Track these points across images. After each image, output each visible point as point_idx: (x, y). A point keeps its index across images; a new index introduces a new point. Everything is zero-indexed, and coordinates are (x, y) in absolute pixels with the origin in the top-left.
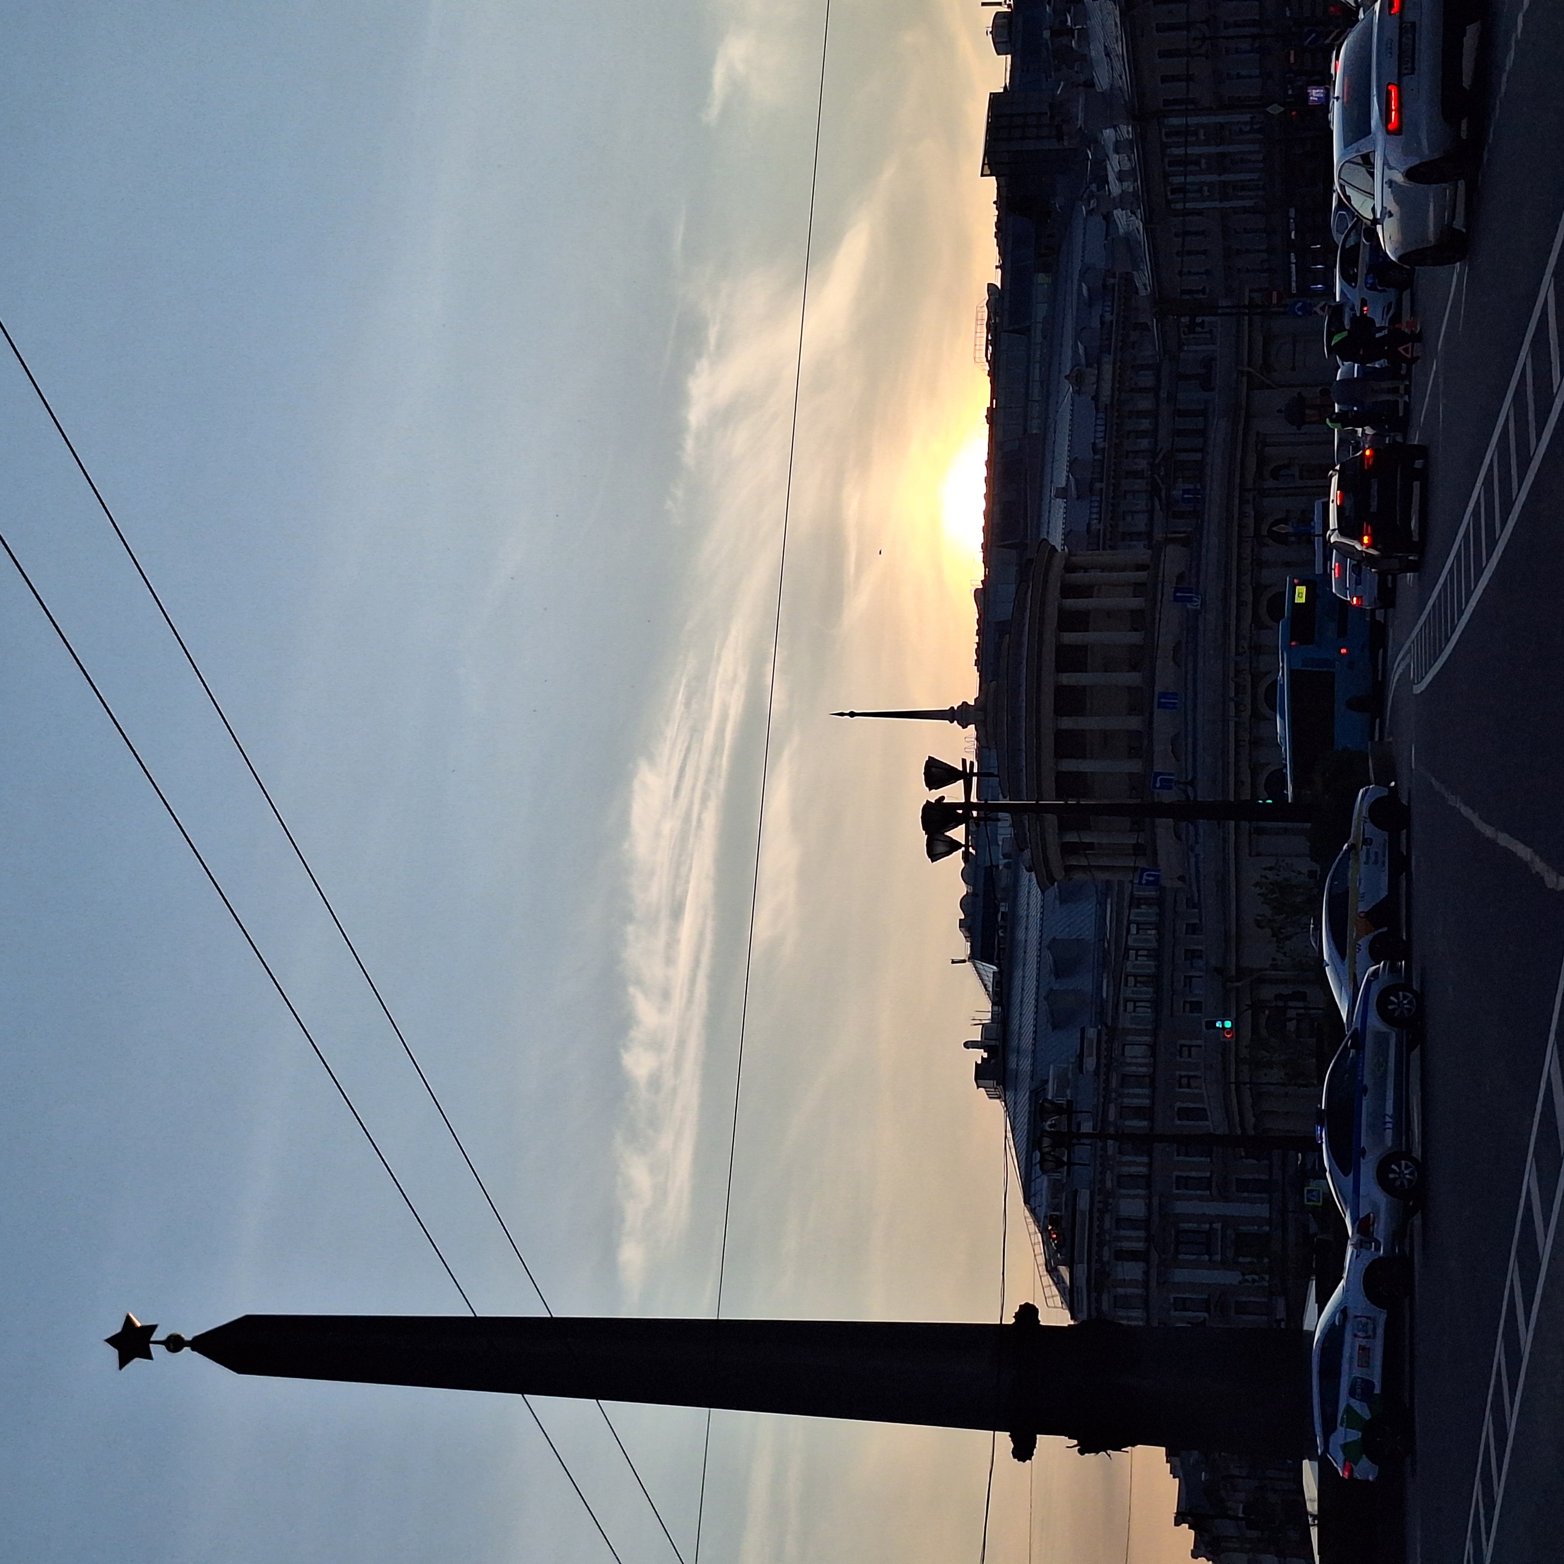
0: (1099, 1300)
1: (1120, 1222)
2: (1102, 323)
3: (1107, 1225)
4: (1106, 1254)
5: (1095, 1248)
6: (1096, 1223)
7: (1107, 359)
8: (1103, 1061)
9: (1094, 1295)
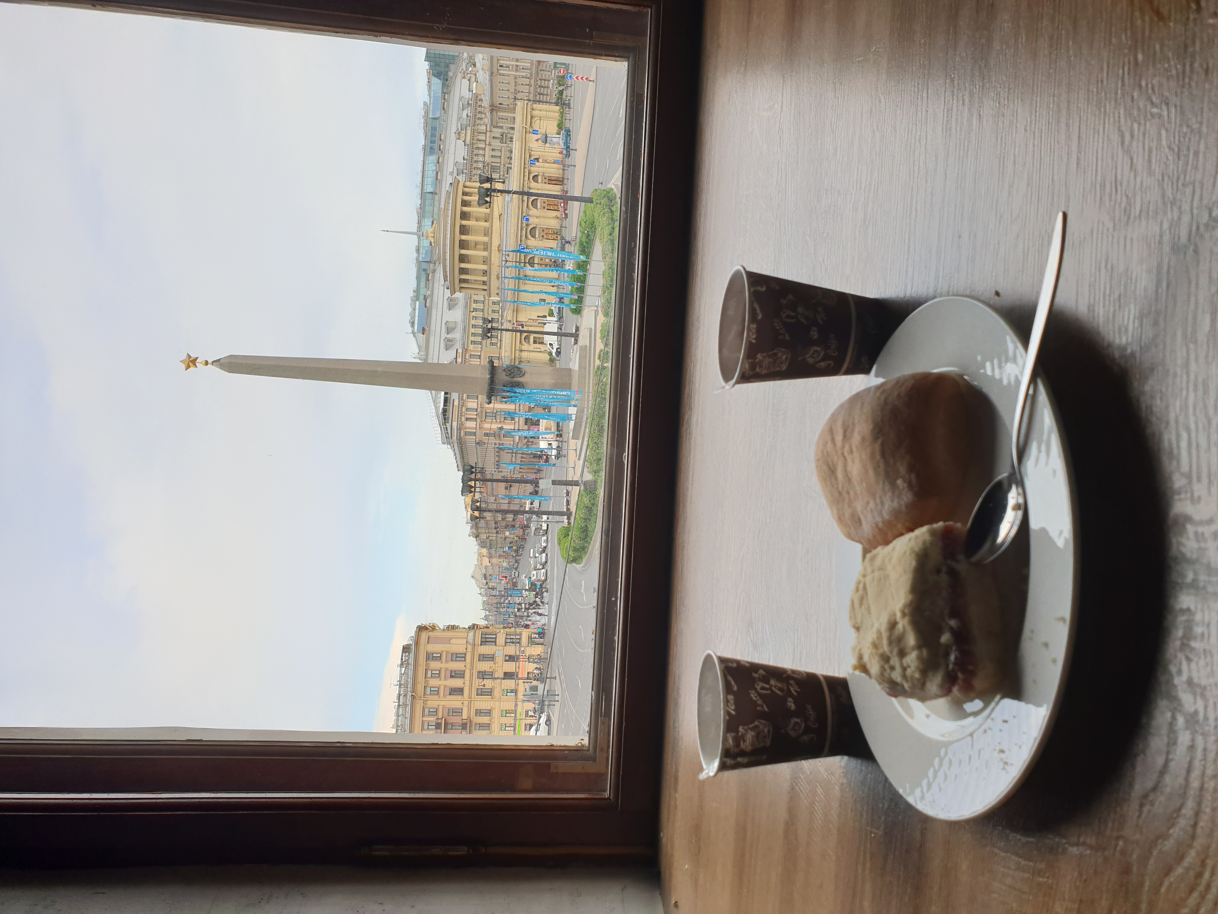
0: (460, 433)
1: (467, 409)
2: (467, 116)
3: (464, 410)
4: (463, 419)
5: (460, 417)
6: (460, 409)
7: (469, 128)
8: (464, 360)
9: (459, 431)
